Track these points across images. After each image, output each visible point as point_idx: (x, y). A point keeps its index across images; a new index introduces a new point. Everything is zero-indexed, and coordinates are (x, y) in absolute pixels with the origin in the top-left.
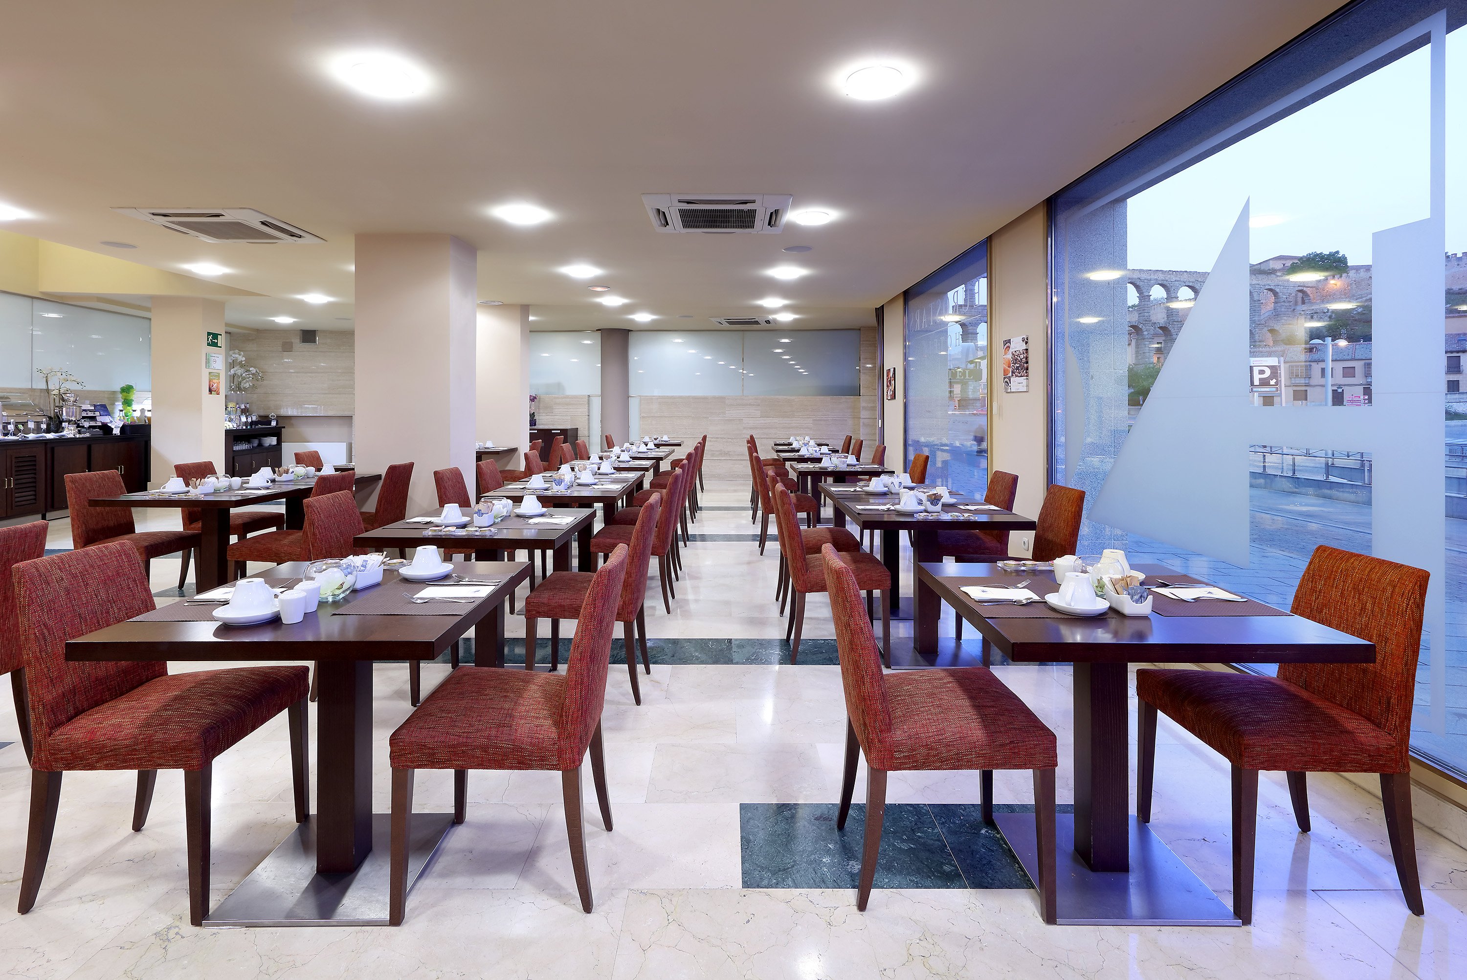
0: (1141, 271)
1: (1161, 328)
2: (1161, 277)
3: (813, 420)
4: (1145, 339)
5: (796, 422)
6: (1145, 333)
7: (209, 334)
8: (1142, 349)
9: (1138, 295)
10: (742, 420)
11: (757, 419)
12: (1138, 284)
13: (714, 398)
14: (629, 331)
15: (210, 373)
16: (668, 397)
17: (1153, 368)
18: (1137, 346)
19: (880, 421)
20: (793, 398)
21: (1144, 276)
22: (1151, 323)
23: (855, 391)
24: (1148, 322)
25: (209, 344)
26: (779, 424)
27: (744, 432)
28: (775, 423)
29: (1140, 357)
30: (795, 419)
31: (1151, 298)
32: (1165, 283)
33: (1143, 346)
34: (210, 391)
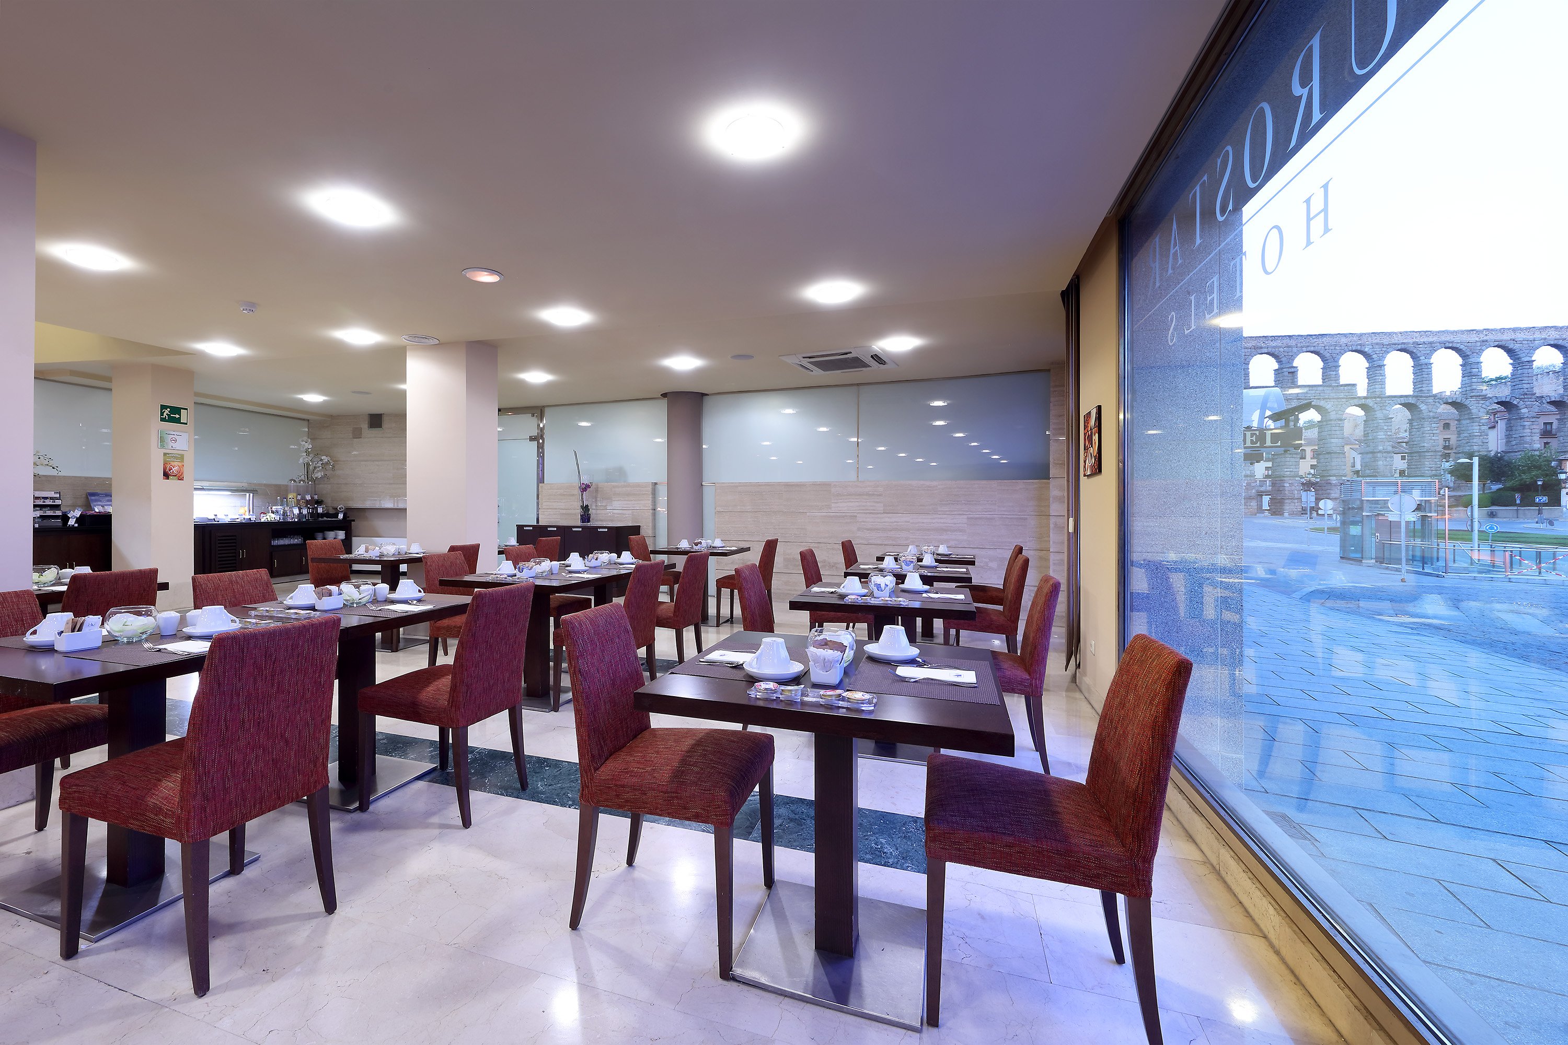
0: (1515, 330)
1: (1552, 403)
2: (1554, 335)
3: (968, 518)
4: (1524, 418)
5: (940, 521)
6: (1524, 411)
7: (163, 407)
8: (1517, 432)
9: (1512, 361)
10: (856, 516)
11: (879, 515)
12: (1511, 346)
13: (814, 484)
14: (703, 395)
15: (165, 454)
16: (751, 484)
17: (1539, 456)
18: (1509, 428)
19: (1071, 520)
20: (935, 483)
21: (1520, 336)
22: (1533, 397)
23: (1041, 472)
24: (1529, 396)
25: (162, 420)
26: (912, 523)
27: (858, 535)
28: (906, 522)
29: (1514, 443)
30: (939, 516)
31: (1535, 364)
32: (1560, 342)
33: (1519, 428)
34: (166, 475)
